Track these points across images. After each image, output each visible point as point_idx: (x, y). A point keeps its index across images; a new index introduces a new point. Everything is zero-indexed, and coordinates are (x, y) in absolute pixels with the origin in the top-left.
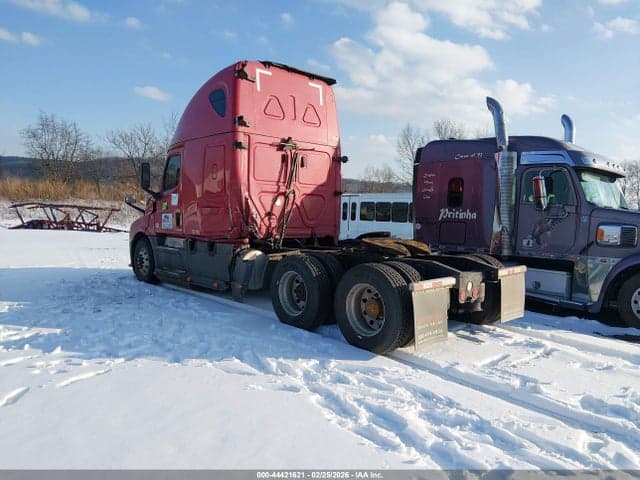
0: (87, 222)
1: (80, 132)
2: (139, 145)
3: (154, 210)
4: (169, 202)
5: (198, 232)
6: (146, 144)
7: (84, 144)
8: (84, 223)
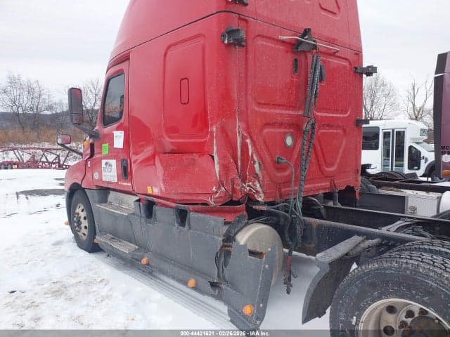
0: (50, 160)
1: (43, 88)
2: (91, 96)
3: (92, 154)
4: (112, 144)
5: (156, 191)
6: (96, 95)
7: (47, 97)
8: (48, 162)
